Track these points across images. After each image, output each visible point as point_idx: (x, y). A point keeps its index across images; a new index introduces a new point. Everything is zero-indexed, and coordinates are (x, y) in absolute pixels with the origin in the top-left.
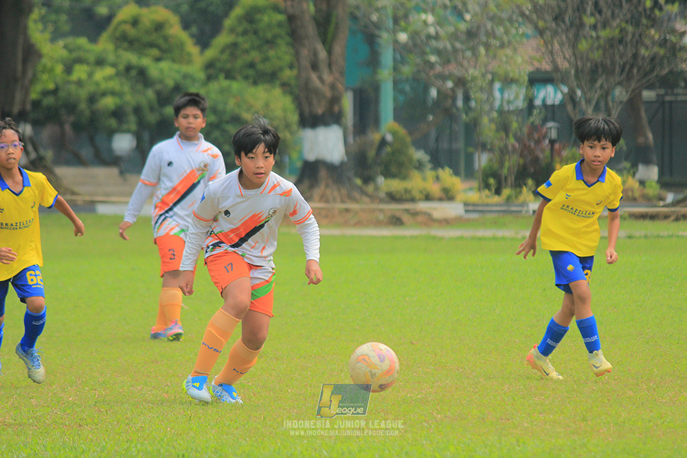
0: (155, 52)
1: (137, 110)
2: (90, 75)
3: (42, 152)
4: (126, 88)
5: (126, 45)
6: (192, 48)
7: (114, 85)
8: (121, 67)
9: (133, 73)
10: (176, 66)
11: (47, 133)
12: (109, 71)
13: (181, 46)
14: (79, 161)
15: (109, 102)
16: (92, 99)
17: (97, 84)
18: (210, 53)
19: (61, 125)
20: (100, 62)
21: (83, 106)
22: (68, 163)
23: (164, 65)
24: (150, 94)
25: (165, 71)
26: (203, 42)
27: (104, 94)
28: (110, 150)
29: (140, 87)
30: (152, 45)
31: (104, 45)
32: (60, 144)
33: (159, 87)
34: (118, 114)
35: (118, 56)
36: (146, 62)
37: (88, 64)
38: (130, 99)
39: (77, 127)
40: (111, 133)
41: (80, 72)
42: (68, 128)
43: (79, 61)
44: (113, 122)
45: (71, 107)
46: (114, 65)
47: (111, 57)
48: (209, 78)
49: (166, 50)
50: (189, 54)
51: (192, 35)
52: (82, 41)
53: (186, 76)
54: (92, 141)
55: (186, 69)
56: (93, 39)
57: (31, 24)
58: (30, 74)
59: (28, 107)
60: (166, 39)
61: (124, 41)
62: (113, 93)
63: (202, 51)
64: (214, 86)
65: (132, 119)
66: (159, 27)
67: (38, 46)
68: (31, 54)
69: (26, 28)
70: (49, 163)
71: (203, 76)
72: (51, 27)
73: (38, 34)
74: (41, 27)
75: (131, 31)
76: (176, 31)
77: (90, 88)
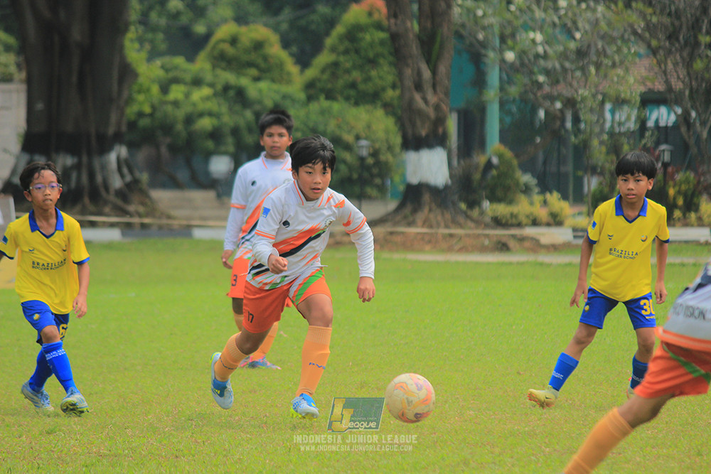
0: (254, 72)
1: (235, 132)
2: (187, 95)
3: (137, 174)
4: (224, 109)
5: (223, 64)
6: (292, 68)
7: (212, 105)
8: (219, 87)
9: (232, 93)
10: (275, 87)
11: (142, 155)
12: (206, 91)
13: (281, 66)
14: (175, 184)
15: (206, 123)
16: (189, 120)
17: (194, 105)
18: (311, 73)
19: (157, 147)
20: (197, 82)
21: (179, 127)
22: (164, 186)
23: (264, 85)
24: (249, 115)
25: (264, 91)
26: (303, 61)
27: (201, 115)
28: (207, 173)
29: (238, 107)
30: (250, 64)
31: (202, 64)
32: (155, 166)
33: (257, 107)
34: (215, 135)
35: (216, 76)
36: (244, 82)
37: (185, 84)
38: (228, 120)
39: (173, 149)
40: (208, 155)
41: (177, 92)
42: (164, 150)
43: (176, 81)
44: (210, 144)
45: (167, 128)
46: (211, 85)
47: (208, 77)
48: (310, 98)
49: (266, 69)
50: (289, 74)
51: (292, 55)
52: (179, 61)
53: (285, 97)
54: (188, 162)
55: (285, 89)
56: (191, 58)
57: (127, 43)
58: (125, 94)
59: (124, 128)
60: (265, 58)
61: (222, 60)
62: (210, 114)
63: (302, 71)
64: (314, 107)
65: (230, 140)
66: (258, 46)
67: (134, 65)
68: (127, 72)
69: (122, 47)
70: (144, 186)
71: (302, 96)
72: (147, 46)
73: (134, 53)
74: (137, 45)
75: (230, 50)
76: (276, 50)
77: (187, 109)
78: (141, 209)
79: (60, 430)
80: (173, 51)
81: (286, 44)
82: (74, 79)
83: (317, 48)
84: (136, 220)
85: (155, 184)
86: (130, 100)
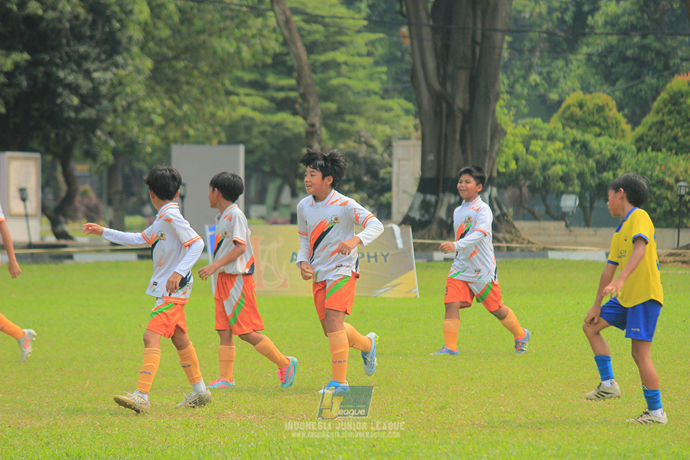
0: (597, 129)
1: (581, 176)
2: (544, 148)
3: (505, 210)
4: (572, 159)
5: (573, 124)
6: (627, 127)
7: (563, 156)
8: (568, 142)
9: (578, 146)
10: (612, 141)
11: (508, 194)
12: (559, 145)
13: (617, 124)
14: (534, 217)
15: (558, 170)
16: (545, 167)
17: (549, 155)
18: (640, 130)
19: (520, 188)
20: (551, 138)
21: (537, 173)
22: (524, 218)
23: (602, 139)
24: (591, 162)
25: (603, 145)
26: (634, 122)
27: (554, 164)
28: (559, 207)
29: (583, 157)
30: (594, 124)
31: (555, 124)
32: (518, 203)
33: (598, 157)
34: (565, 179)
35: (566, 133)
36: (588, 137)
37: (542, 139)
38: (575, 167)
39: (532, 189)
40: (560, 194)
41: (536, 146)
42: (525, 190)
43: (535, 137)
44: (561, 185)
45: (527, 173)
46: (563, 140)
47: (560, 134)
48: (639, 150)
49: (605, 127)
50: (623, 131)
51: (625, 116)
52: (538, 121)
53: (619, 149)
54: (544, 200)
55: (619, 142)
56: (546, 120)
57: (498, 108)
58: (496, 148)
59: (495, 174)
60: (605, 120)
61: (571, 121)
62: (561, 162)
63: (633, 129)
64: (643, 156)
65: (576, 182)
66: (600, 109)
67: (503, 125)
68: (498, 132)
69: (494, 111)
70: (510, 219)
71: (634, 148)
72: (513, 111)
73: (502, 114)
74: (506, 111)
75: (578, 112)
76: (613, 113)
77: (543, 158)
78: (507, 236)
79: (450, 407)
80: (532, 114)
81: (620, 108)
82: (458, 136)
83: (645, 111)
84: (504, 245)
85: (517, 217)
86: (500, 152)
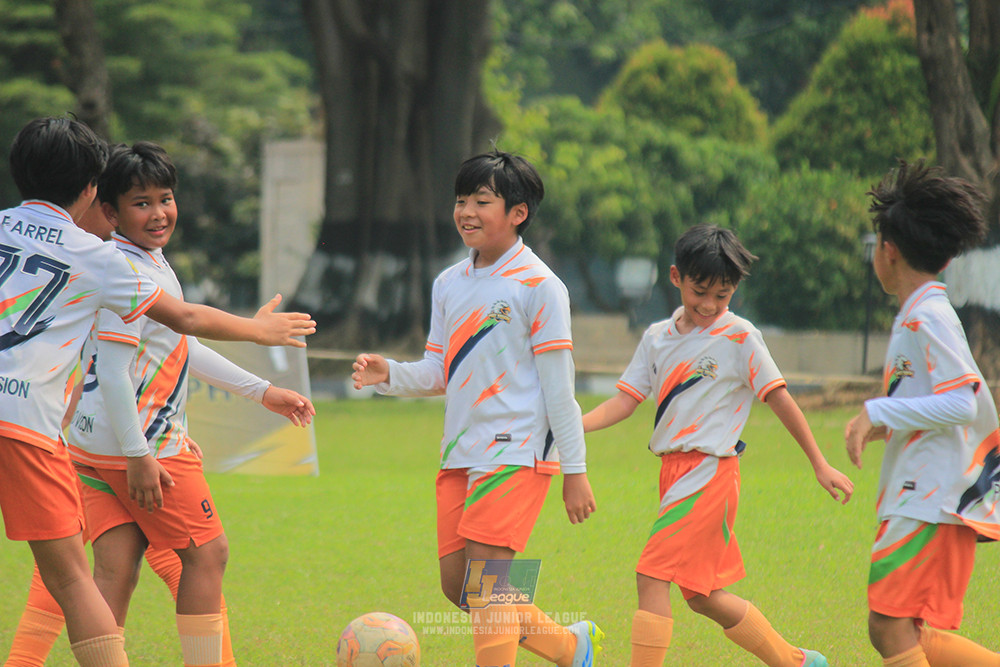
0: (695, 122)
1: (661, 220)
2: (583, 161)
4: (643, 183)
5: (645, 110)
6: (755, 116)
7: (623, 177)
8: (635, 148)
9: (656, 157)
10: (726, 146)
12: (614, 154)
13: (738, 112)
15: (613, 206)
16: (585, 201)
17: (594, 175)
18: (786, 123)
20: (599, 139)
21: (570, 213)
23: (708, 144)
24: (683, 192)
25: (706, 154)
26: (774, 105)
27: (605, 192)
28: (613, 288)
29: (665, 180)
30: (691, 110)
31: (607, 110)
33: (697, 180)
34: (628, 226)
35: (630, 129)
36: (677, 138)
37: (580, 142)
38: (649, 201)
39: (561, 248)
40: (615, 258)
41: (567, 154)
42: (543, 250)
43: (566, 136)
44: (618, 240)
46: (622, 144)
47: (618, 131)
48: (784, 166)
49: (714, 118)
50: (750, 126)
51: (755, 94)
52: (571, 103)
53: (743, 163)
54: (584, 270)
55: (743, 150)
56: (589, 100)
57: (487, 76)
60: (713, 100)
61: (641, 102)
62: (620, 191)
63: (771, 122)
64: (791, 180)
65: (652, 234)
66: (703, 79)
67: (498, 112)
68: (488, 124)
69: (476, 84)
71: (772, 162)
72: (518, 85)
73: (498, 92)
74: (503, 79)
75: (657, 86)
76: (731, 87)
77: (582, 183)
80: (560, 88)
81: (744, 77)
82: (401, 133)
83: (797, 84)
